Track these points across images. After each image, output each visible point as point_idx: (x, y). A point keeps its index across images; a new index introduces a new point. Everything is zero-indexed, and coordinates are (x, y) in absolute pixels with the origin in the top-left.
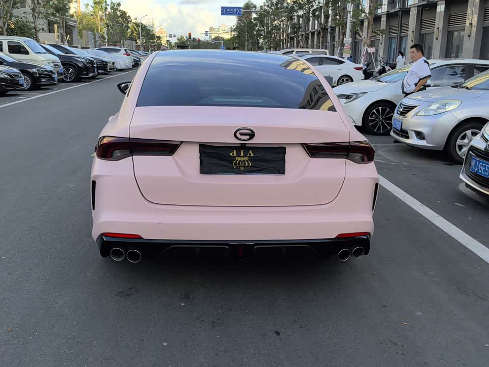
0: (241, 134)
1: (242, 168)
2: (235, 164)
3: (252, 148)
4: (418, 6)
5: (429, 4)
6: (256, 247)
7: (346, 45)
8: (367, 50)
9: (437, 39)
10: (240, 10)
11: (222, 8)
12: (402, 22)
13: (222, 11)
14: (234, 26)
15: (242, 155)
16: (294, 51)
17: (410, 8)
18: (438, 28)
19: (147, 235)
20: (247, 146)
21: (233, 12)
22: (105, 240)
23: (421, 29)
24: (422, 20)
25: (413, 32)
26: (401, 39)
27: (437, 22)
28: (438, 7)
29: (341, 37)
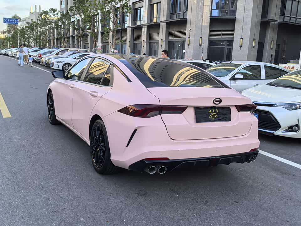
0: (216, 101)
1: (213, 119)
2: (211, 117)
3: (218, 108)
4: (131, 28)
5: (138, 27)
6: (221, 159)
7: (99, 47)
8: (113, 51)
9: (144, 46)
10: (17, 20)
11: (4, 18)
12: (122, 36)
13: (4, 20)
14: (5, 30)
15: (214, 112)
16: (68, 50)
17: (127, 28)
18: (144, 41)
19: (171, 158)
20: (216, 107)
21: (12, 22)
22: (147, 163)
23: (133, 41)
24: (134, 36)
25: (129, 41)
26: (122, 45)
27: (143, 37)
28: (143, 29)
29: (94, 42)
